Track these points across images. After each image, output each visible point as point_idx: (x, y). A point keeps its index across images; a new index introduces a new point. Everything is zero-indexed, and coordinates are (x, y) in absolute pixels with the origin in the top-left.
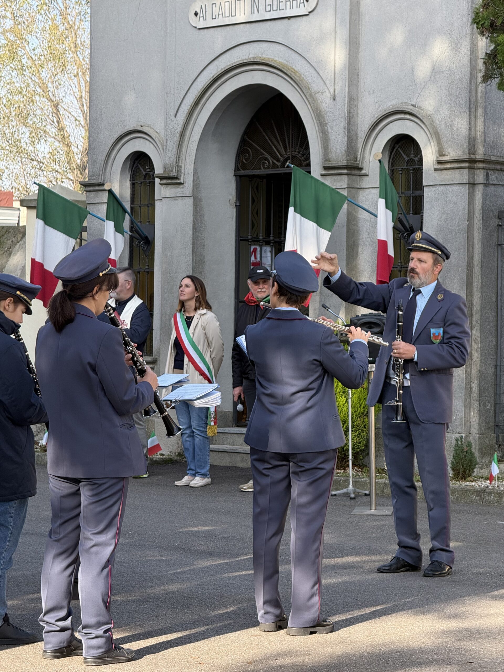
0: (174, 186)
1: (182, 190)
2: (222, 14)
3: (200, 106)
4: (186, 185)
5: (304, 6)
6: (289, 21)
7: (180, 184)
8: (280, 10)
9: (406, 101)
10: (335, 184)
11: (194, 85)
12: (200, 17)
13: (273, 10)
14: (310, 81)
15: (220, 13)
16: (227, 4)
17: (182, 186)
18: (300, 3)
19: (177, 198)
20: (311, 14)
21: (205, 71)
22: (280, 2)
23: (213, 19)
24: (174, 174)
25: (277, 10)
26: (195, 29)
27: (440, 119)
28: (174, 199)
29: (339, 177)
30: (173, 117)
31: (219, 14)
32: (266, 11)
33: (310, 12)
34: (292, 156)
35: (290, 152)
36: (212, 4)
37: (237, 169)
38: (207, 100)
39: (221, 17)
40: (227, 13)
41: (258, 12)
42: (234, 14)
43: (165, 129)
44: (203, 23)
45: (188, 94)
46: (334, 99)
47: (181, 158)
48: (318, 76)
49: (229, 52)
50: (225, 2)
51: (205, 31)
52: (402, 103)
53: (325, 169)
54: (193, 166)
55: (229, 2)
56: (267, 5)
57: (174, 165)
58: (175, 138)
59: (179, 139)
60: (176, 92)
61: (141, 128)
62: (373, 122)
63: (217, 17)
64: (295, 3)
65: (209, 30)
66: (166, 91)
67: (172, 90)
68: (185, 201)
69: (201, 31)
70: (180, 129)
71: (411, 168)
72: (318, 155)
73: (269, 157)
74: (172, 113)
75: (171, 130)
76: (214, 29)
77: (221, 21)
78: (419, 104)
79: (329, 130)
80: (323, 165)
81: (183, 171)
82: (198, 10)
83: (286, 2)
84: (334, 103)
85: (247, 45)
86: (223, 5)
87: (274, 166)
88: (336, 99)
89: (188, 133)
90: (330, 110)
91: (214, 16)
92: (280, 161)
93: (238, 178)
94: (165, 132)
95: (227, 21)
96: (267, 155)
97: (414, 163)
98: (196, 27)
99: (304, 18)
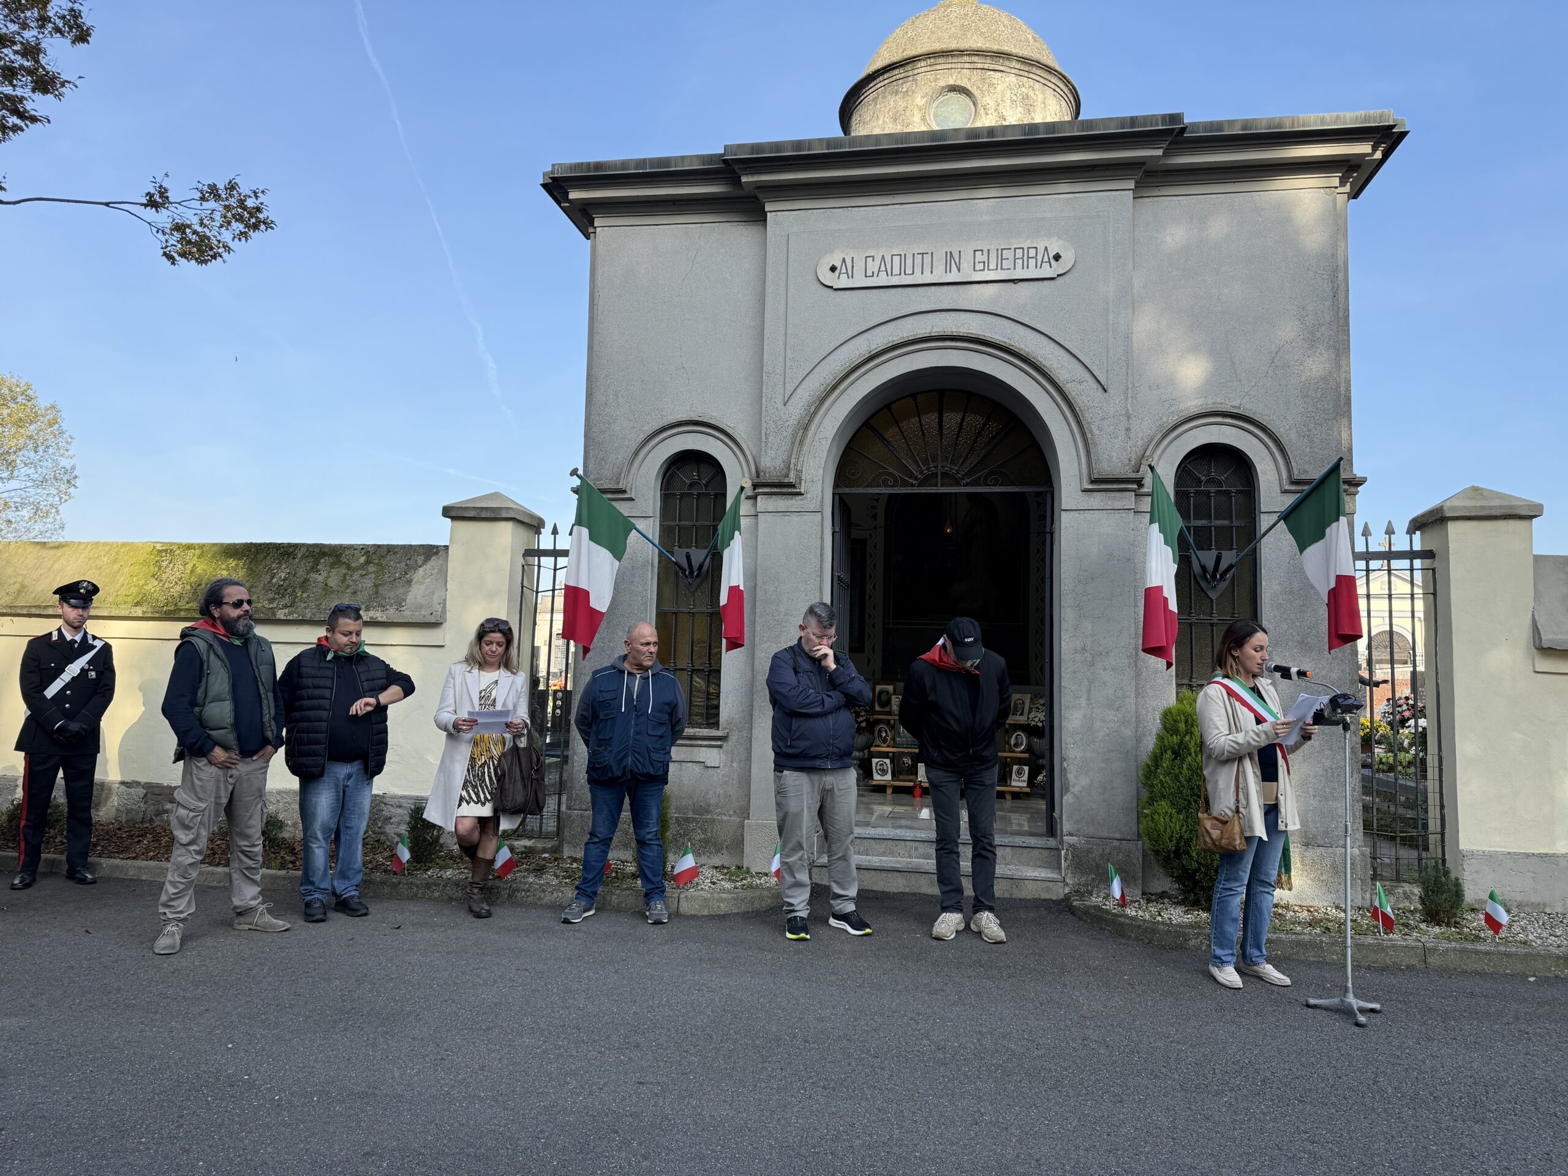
0: (784, 497)
1: (800, 502)
2: (886, 271)
3: (837, 392)
4: (809, 496)
5: (1051, 267)
6: (1016, 286)
7: (800, 494)
8: (1002, 269)
9: (1222, 401)
10: (1110, 503)
11: (822, 364)
12: (840, 273)
13: (988, 269)
14: (1055, 366)
15: (883, 268)
16: (896, 259)
17: (800, 497)
18: (1042, 262)
19: (789, 513)
20: (1060, 278)
21: (844, 346)
22: (1002, 259)
23: (866, 276)
24: (792, 479)
25: (997, 269)
26: (830, 290)
27: (1287, 427)
28: (783, 514)
29: (1118, 494)
30: (780, 405)
31: (879, 271)
32: (974, 270)
33: (1058, 275)
34: (942, 473)
35: (936, 467)
36: (866, 257)
37: (836, 485)
38: (852, 384)
39: (883, 274)
40: (896, 271)
41: (959, 271)
42: (909, 271)
43: (763, 420)
44: (844, 282)
45: (811, 375)
46: (1105, 391)
47: (801, 459)
48: (1073, 360)
49: (893, 323)
50: (892, 256)
51: (848, 292)
52: (1214, 403)
53: (1092, 482)
54: (821, 471)
55: (900, 255)
56: (977, 261)
57: (789, 468)
58: (785, 434)
59: (800, 434)
60: (788, 372)
61: (700, 419)
62: (1161, 426)
63: (875, 275)
64: (1032, 262)
65: (854, 292)
66: (765, 369)
67: (779, 370)
68: (805, 518)
69: (839, 292)
70: (793, 421)
71: (1213, 489)
72: (1076, 464)
73: (896, 473)
74: (779, 400)
75: (775, 422)
76: (865, 291)
77: (883, 280)
78: (1247, 406)
79: (1095, 431)
80: (1090, 477)
81: (803, 478)
82: (838, 264)
83: (1015, 259)
84: (1105, 395)
85: (930, 315)
86: (888, 259)
87: (905, 484)
88: (1110, 390)
89: (813, 427)
90: (1096, 405)
91: (869, 273)
92: (916, 479)
93: (837, 497)
94: (764, 425)
95: (895, 281)
96: (891, 470)
97: (1219, 483)
98: (831, 287)
99: (1046, 283)
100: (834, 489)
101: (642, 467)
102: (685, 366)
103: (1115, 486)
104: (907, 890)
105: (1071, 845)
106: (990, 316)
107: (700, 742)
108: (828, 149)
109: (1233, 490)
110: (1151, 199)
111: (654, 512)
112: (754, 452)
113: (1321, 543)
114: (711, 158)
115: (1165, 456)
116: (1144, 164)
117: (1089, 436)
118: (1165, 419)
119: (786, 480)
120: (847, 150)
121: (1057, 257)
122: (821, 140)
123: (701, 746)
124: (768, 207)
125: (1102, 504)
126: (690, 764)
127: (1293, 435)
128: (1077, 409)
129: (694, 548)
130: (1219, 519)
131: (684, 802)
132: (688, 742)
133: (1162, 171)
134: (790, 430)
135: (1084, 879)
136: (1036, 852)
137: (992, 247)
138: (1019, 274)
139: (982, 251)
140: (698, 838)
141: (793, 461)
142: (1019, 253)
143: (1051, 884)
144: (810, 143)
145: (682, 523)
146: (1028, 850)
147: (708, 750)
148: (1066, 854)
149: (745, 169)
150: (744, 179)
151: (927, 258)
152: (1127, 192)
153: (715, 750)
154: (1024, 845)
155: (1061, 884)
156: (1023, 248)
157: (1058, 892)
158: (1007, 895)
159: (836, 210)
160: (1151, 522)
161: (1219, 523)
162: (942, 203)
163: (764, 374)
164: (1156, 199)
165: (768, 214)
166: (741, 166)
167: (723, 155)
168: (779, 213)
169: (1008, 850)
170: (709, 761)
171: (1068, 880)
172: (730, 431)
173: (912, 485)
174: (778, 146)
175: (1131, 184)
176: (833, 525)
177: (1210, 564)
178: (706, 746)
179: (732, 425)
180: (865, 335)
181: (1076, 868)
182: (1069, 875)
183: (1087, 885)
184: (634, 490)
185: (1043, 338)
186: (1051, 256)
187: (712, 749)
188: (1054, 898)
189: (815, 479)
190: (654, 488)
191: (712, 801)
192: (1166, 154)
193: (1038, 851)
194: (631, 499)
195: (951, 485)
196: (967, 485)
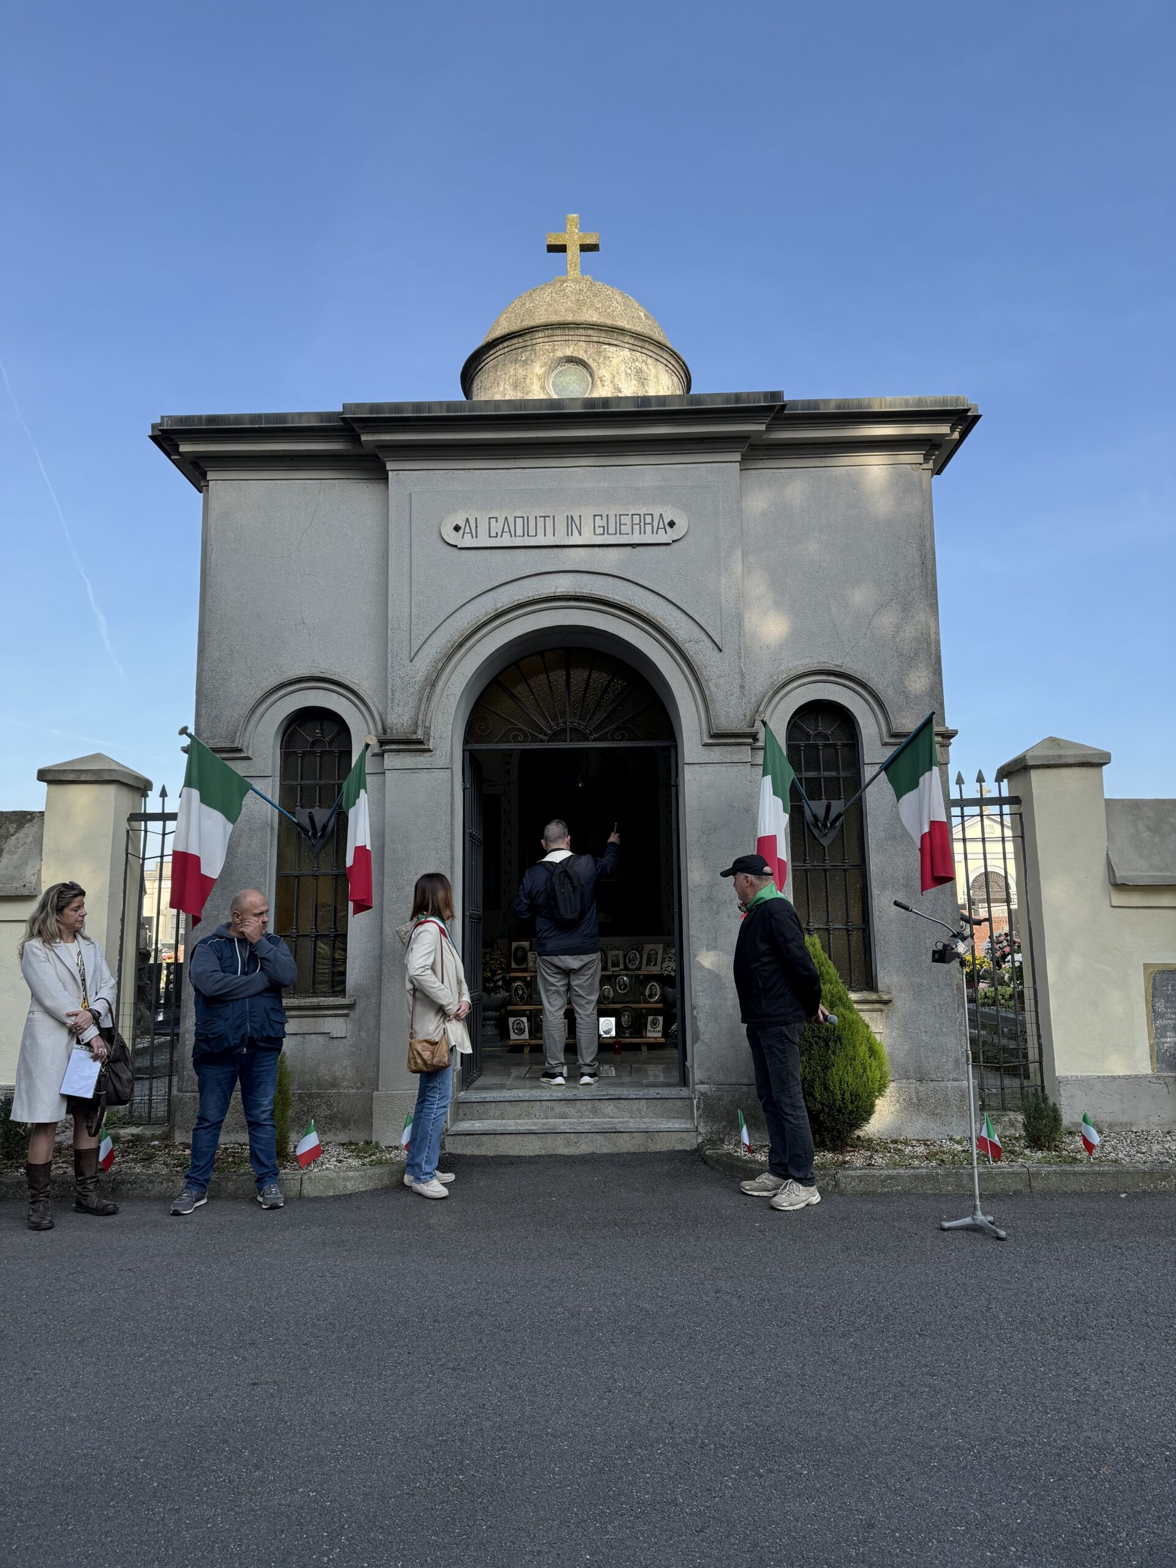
0: (412, 754)
1: (429, 759)
2: (510, 532)
3: (464, 649)
4: (437, 752)
5: (666, 533)
6: (634, 550)
7: (429, 750)
8: (620, 534)
9: (826, 661)
10: (729, 756)
11: (448, 621)
12: (464, 533)
13: (608, 534)
14: (673, 627)
15: (506, 529)
16: (519, 521)
17: (430, 754)
18: (658, 528)
19: (417, 771)
20: (675, 544)
21: (470, 604)
22: (620, 524)
23: (490, 537)
24: (420, 735)
25: (616, 534)
26: (454, 549)
27: (885, 685)
28: (411, 771)
29: (736, 748)
30: (406, 662)
31: (503, 532)
32: (595, 534)
33: (673, 541)
34: (571, 729)
35: (565, 723)
36: (490, 518)
37: (466, 741)
38: (478, 641)
39: (506, 535)
40: (519, 532)
41: (580, 534)
42: (532, 533)
43: (389, 676)
44: (468, 541)
45: (437, 632)
46: (721, 651)
47: (429, 716)
48: (690, 621)
49: (518, 583)
50: (515, 517)
51: (472, 552)
52: (819, 662)
53: (712, 737)
54: (450, 727)
55: (523, 517)
56: (597, 526)
57: (416, 725)
58: (412, 690)
59: (428, 690)
60: (414, 628)
61: (322, 675)
62: (772, 683)
63: (499, 535)
64: (649, 527)
65: (479, 552)
66: (390, 626)
67: (405, 627)
68: (434, 775)
69: (463, 551)
70: (420, 677)
71: (821, 743)
72: (697, 720)
73: (526, 729)
74: (405, 656)
75: (402, 678)
76: (489, 551)
77: (506, 541)
78: (848, 665)
79: (713, 688)
80: (710, 732)
81: (432, 734)
82: (462, 524)
83: (633, 525)
84: (721, 654)
85: (554, 575)
86: (511, 520)
87: (535, 740)
88: (724, 650)
89: (441, 683)
90: (712, 664)
91: (493, 534)
92: (545, 734)
93: (467, 753)
94: (390, 681)
95: (518, 542)
96: (520, 726)
97: (826, 737)
98: (456, 546)
99: (662, 547)
100: (464, 745)
101: (260, 725)
102: (305, 621)
103: (732, 741)
104: (543, 1152)
105: (702, 1094)
106: (611, 578)
107: (325, 1012)
108: (448, 412)
109: (839, 743)
110: (756, 471)
111: (274, 771)
112: (380, 708)
113: (915, 791)
114: (329, 416)
115: (777, 711)
116: (748, 437)
117: (707, 693)
118: (775, 677)
119: (414, 737)
120: (467, 414)
121: (672, 524)
122: (441, 403)
123: (326, 1016)
124: (389, 466)
125: (721, 757)
126: (313, 1036)
127: (891, 692)
128: (696, 667)
129: (317, 808)
130: (827, 771)
131: (307, 1077)
132: (311, 1013)
133: (765, 445)
134: (417, 687)
135: (716, 1127)
136: (670, 1103)
137: (611, 512)
138: (636, 539)
139: (601, 516)
140: (323, 1114)
141: (421, 717)
142: (636, 519)
143: (684, 1135)
144: (429, 406)
145: (304, 782)
146: (662, 1101)
147: (334, 1020)
148: (698, 1103)
149: (364, 428)
150: (364, 438)
151: (549, 521)
152: (734, 464)
153: (341, 1020)
154: (658, 1096)
155: (694, 1134)
156: (640, 515)
157: (691, 1142)
158: (642, 1149)
159: (458, 472)
160: (764, 774)
161: (827, 774)
162: (562, 469)
163: (389, 630)
164: (761, 471)
165: (390, 473)
166: (360, 425)
167: (342, 413)
168: (400, 472)
169: (643, 1102)
170: (334, 1031)
171: (700, 1130)
172: (355, 688)
173: (542, 741)
174: (397, 407)
175: (737, 457)
176: (464, 781)
177: (821, 814)
178: (331, 1016)
179: (356, 681)
180: (491, 593)
181: (707, 1116)
182: (702, 1124)
183: (719, 1132)
184: (250, 749)
185: (661, 599)
186: (666, 523)
187: (337, 1019)
188: (688, 1149)
189: (444, 735)
190: (274, 746)
191: (338, 1074)
192: (768, 429)
193: (672, 1101)
194: (248, 758)
195: (580, 741)
196: (595, 740)
